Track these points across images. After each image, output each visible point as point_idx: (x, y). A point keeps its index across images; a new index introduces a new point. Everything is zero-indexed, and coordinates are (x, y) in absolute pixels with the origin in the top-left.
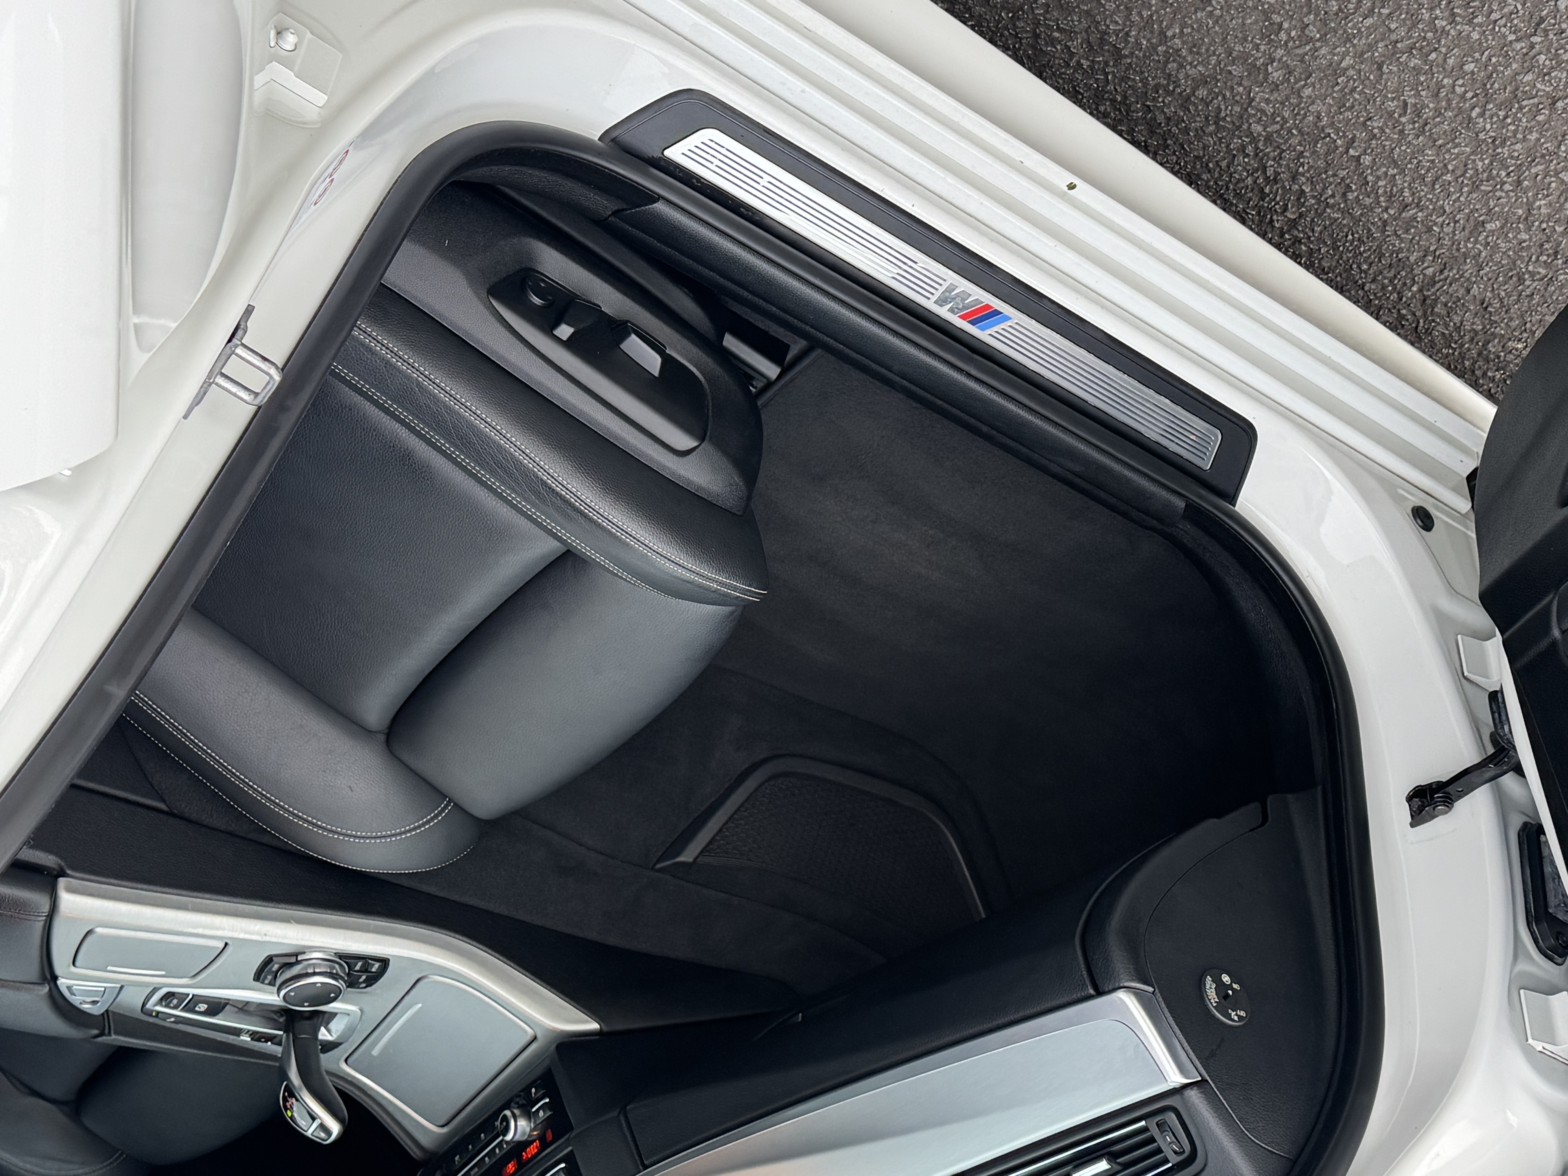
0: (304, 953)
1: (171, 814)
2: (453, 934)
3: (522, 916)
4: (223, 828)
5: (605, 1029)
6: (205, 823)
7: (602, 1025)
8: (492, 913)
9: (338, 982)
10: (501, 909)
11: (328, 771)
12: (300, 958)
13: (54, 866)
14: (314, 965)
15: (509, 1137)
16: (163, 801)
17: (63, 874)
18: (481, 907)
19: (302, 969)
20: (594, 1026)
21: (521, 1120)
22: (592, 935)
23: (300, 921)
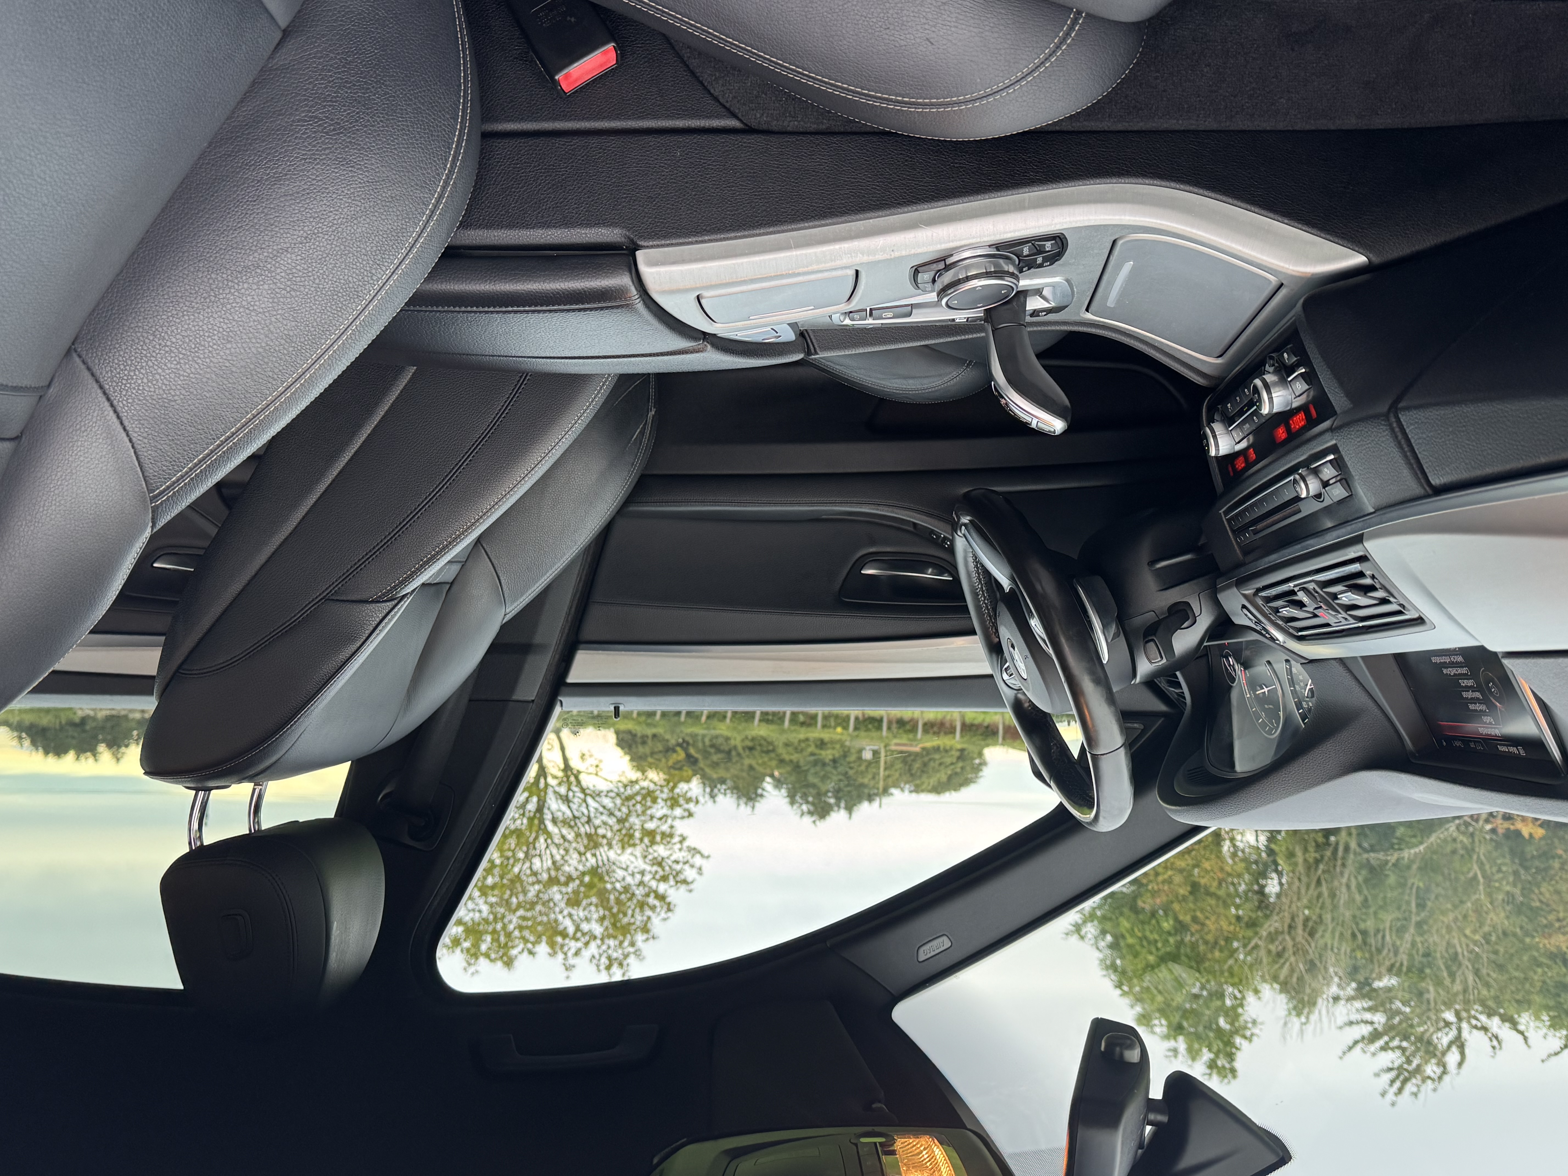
0: (952, 255)
1: (748, 130)
2: (1140, 180)
3: (1241, 123)
4: (813, 127)
5: (1376, 260)
6: (789, 129)
7: (1371, 256)
8: (1195, 132)
9: (1003, 280)
10: (1210, 124)
11: (892, 27)
12: (950, 261)
13: (623, 239)
14: (967, 268)
15: (1265, 410)
16: (734, 116)
17: (638, 248)
18: (1177, 128)
19: (954, 276)
20: (1358, 259)
21: (1277, 389)
22: (1351, 122)
23: (930, 222)
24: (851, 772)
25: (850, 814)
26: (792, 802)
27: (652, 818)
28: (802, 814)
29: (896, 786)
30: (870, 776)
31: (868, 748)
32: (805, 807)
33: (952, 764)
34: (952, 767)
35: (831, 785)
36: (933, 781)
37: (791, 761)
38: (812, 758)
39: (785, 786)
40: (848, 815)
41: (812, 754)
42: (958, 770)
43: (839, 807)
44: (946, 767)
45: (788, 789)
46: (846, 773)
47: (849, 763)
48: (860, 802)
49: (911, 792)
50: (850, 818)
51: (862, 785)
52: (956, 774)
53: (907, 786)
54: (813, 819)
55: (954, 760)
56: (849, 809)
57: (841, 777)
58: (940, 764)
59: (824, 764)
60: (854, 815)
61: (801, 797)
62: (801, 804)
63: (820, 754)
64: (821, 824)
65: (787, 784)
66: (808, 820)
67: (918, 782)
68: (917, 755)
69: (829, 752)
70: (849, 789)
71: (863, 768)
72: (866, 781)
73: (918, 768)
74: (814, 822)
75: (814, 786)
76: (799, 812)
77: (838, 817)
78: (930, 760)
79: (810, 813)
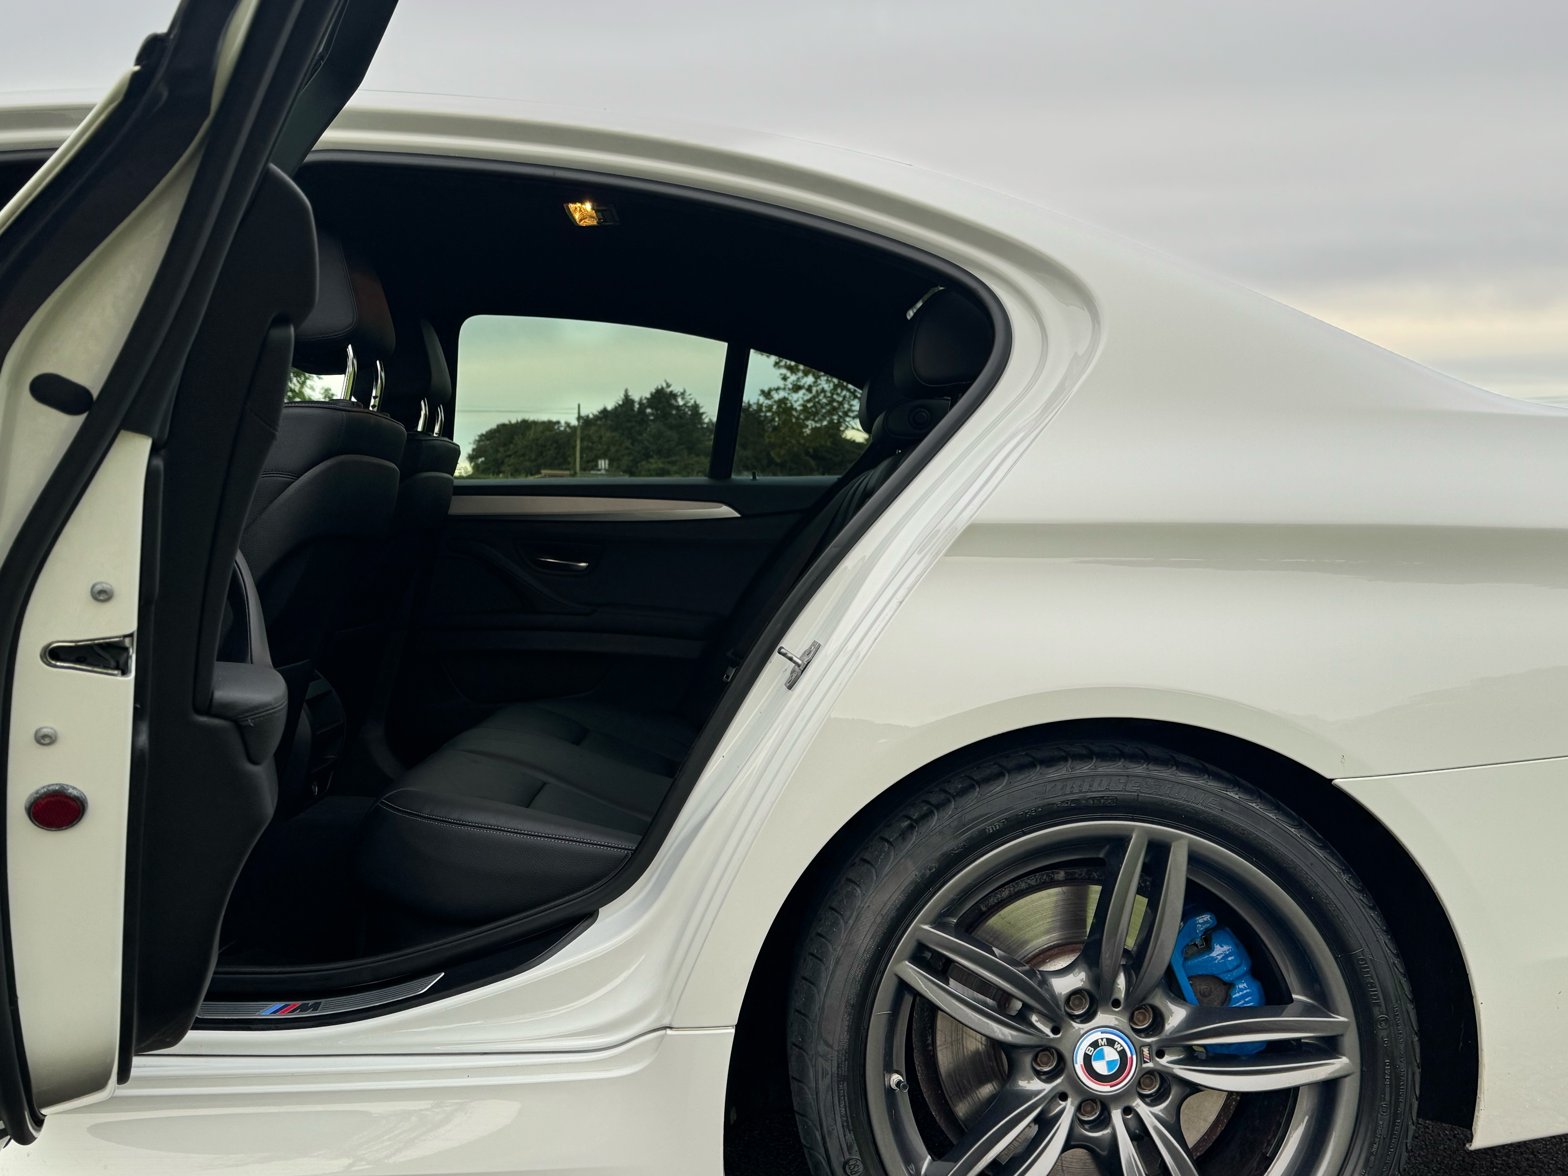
24: (628, 443)
25: (627, 396)
26: (696, 407)
27: (809, 389)
28: (683, 394)
29: (574, 429)
30: (604, 439)
31: (603, 472)
32: (681, 402)
33: (509, 456)
34: (509, 453)
35: (653, 428)
36: (531, 434)
37: (698, 455)
38: (673, 459)
39: (705, 426)
40: (630, 394)
41: (673, 463)
42: (501, 449)
43: (640, 403)
44: (516, 453)
45: (702, 423)
46: (633, 444)
47: (630, 454)
48: (616, 408)
49: (558, 423)
50: (626, 391)
51: (613, 429)
52: (505, 445)
53: (562, 429)
54: (669, 390)
55: (507, 460)
56: (628, 401)
57: (639, 438)
58: (523, 455)
59: (659, 452)
60: (622, 395)
61: (685, 413)
62: (685, 405)
63: (663, 463)
64: (660, 383)
65: (702, 428)
66: (676, 388)
67: (548, 433)
68: (551, 466)
69: (654, 466)
70: (629, 424)
71: (613, 449)
72: (608, 434)
73: (549, 450)
74: (668, 386)
75: (671, 427)
76: (687, 397)
77: (641, 393)
78: (535, 460)
79: (673, 396)
